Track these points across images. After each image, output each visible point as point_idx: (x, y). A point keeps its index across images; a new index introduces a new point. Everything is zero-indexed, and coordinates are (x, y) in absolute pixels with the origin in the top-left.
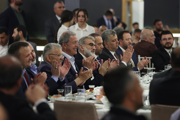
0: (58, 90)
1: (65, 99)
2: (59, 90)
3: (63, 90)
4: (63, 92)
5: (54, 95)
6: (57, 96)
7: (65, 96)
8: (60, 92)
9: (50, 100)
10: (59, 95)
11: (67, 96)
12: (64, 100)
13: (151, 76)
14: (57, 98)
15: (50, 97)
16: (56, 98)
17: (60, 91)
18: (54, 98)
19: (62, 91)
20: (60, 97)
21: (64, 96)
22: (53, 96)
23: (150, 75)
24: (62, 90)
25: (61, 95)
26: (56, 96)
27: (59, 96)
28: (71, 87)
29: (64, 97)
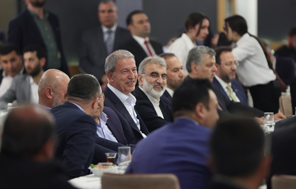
0: (106, 154)
1: (119, 169)
2: (108, 154)
3: (116, 154)
4: (115, 157)
5: (100, 164)
6: (105, 165)
7: (119, 164)
8: (110, 158)
9: (93, 172)
10: (108, 163)
11: (123, 165)
12: (117, 172)
13: (271, 126)
14: (106, 168)
15: (93, 167)
16: (104, 168)
17: (110, 156)
18: (100, 168)
19: (113, 156)
20: (110, 167)
21: (117, 165)
22: (97, 166)
23: (270, 124)
24: (113, 154)
25: (111, 164)
26: (103, 165)
27: (108, 165)
28: (129, 148)
29: (116, 167)
